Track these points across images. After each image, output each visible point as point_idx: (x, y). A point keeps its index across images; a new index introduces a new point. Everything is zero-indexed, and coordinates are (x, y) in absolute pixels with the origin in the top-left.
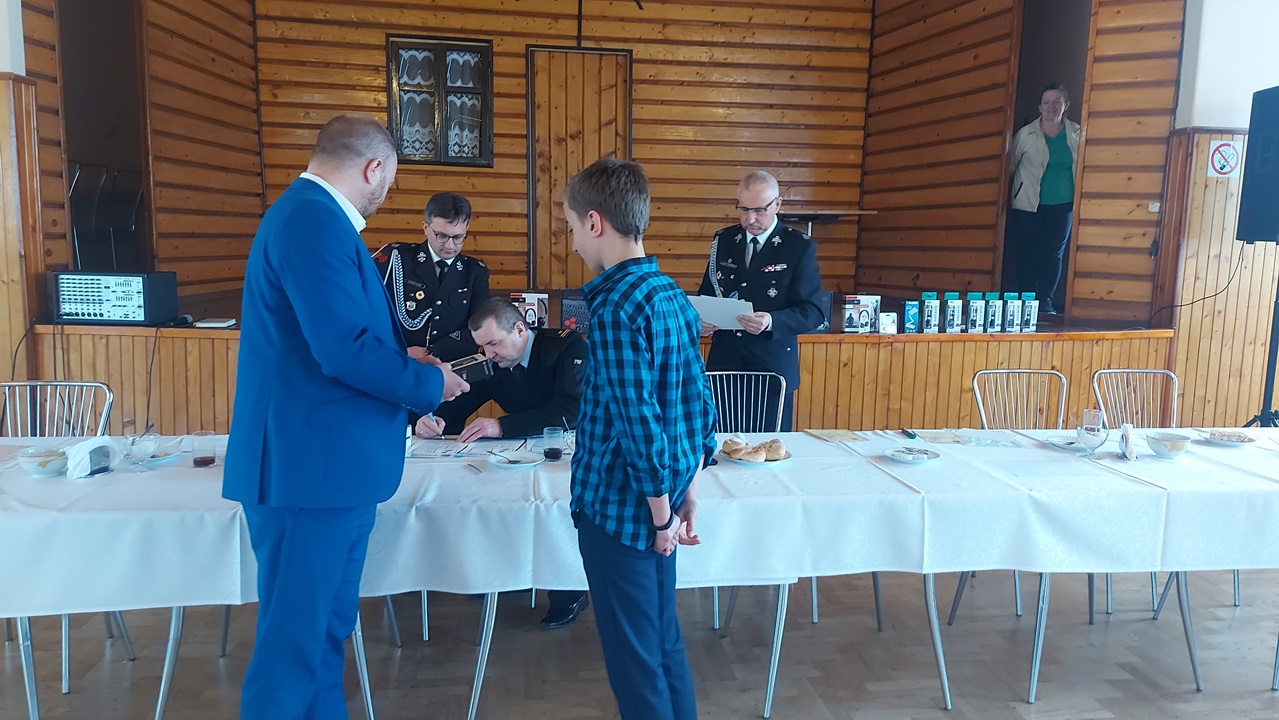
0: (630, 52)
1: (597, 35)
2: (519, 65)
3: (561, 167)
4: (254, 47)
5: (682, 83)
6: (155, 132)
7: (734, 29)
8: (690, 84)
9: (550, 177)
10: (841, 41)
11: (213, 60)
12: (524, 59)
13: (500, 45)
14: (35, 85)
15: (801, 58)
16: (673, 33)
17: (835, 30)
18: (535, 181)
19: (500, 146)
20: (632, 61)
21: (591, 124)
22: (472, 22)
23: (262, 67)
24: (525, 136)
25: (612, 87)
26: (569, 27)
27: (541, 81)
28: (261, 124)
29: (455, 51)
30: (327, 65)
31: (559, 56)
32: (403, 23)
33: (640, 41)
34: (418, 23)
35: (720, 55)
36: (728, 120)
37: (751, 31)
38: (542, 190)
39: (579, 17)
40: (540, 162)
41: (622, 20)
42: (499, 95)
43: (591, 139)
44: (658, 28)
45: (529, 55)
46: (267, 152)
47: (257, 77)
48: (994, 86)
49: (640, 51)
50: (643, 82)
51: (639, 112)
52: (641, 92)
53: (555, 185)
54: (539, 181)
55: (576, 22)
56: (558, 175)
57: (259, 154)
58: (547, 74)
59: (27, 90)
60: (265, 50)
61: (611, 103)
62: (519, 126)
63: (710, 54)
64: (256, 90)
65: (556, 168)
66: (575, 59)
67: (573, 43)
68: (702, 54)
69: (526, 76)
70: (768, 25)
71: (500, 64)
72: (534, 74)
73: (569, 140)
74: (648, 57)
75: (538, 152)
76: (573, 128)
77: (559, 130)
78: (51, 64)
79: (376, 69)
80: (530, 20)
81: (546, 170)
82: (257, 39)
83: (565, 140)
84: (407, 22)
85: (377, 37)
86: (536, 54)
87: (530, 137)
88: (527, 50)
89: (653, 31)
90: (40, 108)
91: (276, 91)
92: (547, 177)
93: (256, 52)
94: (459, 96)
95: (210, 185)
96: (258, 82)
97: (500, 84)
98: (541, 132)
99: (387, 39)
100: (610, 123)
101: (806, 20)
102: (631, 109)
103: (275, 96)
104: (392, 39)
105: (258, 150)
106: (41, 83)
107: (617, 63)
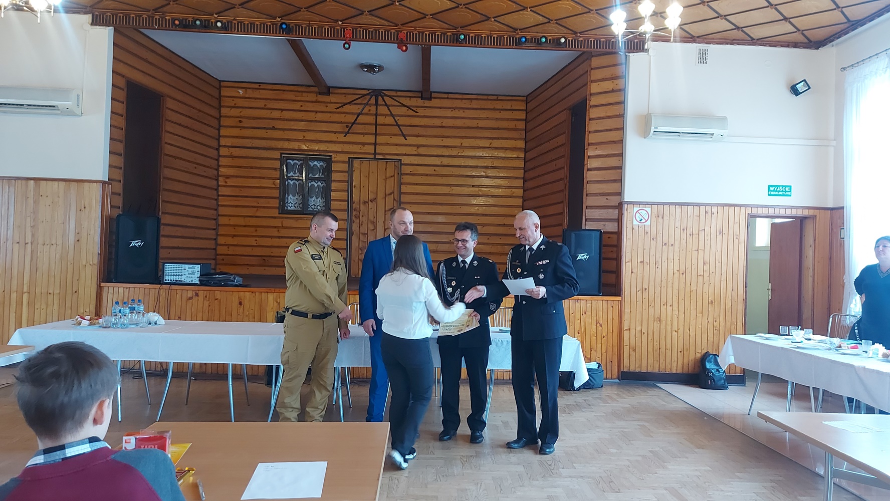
0: (401, 160)
1: (384, 152)
2: (345, 167)
3: (365, 215)
4: (218, 160)
5: (427, 175)
6: (163, 201)
7: (453, 149)
8: (430, 175)
9: (360, 221)
10: (509, 154)
11: (195, 168)
12: (347, 165)
13: (335, 157)
14: (111, 184)
15: (488, 163)
16: (422, 151)
17: (506, 149)
18: (352, 222)
19: (334, 205)
20: (401, 164)
21: (381, 195)
22: (323, 147)
23: (221, 169)
24: (347, 201)
25: (392, 176)
26: (371, 149)
27: (356, 175)
28: (219, 196)
29: (316, 160)
30: (252, 168)
31: (366, 163)
32: (289, 148)
33: (405, 155)
34: (296, 148)
35: (446, 161)
36: (450, 193)
37: (462, 150)
38: (355, 227)
39: (375, 144)
40: (354, 213)
41: (396, 145)
42: (335, 181)
43: (380, 201)
44: (415, 148)
45: (350, 162)
46: (220, 209)
47: (218, 173)
48: (562, 179)
49: (405, 160)
50: (407, 174)
51: (404, 189)
52: (406, 179)
53: (362, 224)
54: (354, 222)
55: (374, 146)
56: (364, 219)
57: (216, 210)
58: (359, 170)
59: (108, 186)
60: (223, 161)
61: (391, 184)
62: (344, 195)
63: (440, 161)
64: (217, 180)
65: (363, 216)
66: (373, 164)
67: (372, 156)
68: (437, 161)
69: (348, 172)
70: (471, 147)
71: (335, 167)
72: (352, 171)
73: (370, 202)
74: (410, 163)
75: (354, 208)
76: (371, 197)
77: (364, 197)
78: (119, 175)
79: (275, 169)
80: (351, 146)
81: (358, 217)
82: (219, 156)
83: (367, 202)
84: (291, 147)
85: (277, 154)
86: (354, 161)
87: (350, 200)
88: (349, 160)
89: (413, 150)
90: (112, 193)
91: (227, 180)
92: (358, 220)
93: (218, 163)
94: (317, 181)
95: (189, 225)
96: (219, 176)
97: (334, 176)
98: (355, 197)
99: (281, 156)
100: (390, 194)
101: (490, 144)
102: (400, 188)
103: (226, 182)
104: (283, 155)
105: (216, 208)
106: (114, 183)
107: (395, 165)
